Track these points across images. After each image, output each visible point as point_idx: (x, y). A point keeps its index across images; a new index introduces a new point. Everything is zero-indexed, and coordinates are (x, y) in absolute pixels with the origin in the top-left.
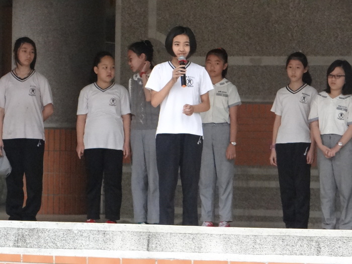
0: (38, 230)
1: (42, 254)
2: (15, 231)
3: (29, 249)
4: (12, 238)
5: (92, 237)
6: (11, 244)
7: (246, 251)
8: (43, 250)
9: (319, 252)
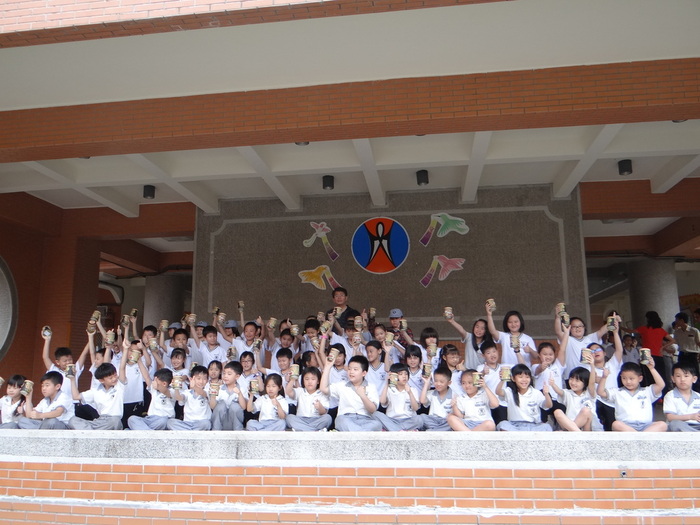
0: (129, 440)
1: (131, 464)
2: (106, 442)
3: (120, 459)
4: (104, 448)
5: (181, 446)
6: (103, 455)
7: (335, 457)
8: (133, 459)
9: (408, 456)
